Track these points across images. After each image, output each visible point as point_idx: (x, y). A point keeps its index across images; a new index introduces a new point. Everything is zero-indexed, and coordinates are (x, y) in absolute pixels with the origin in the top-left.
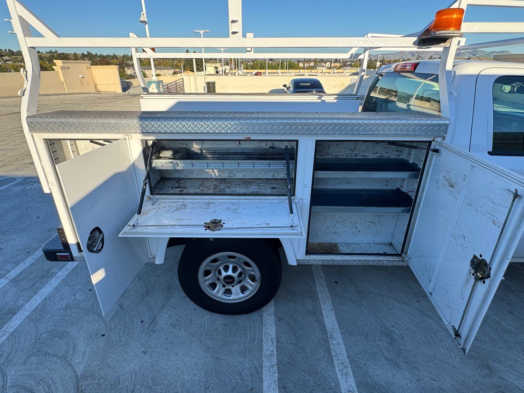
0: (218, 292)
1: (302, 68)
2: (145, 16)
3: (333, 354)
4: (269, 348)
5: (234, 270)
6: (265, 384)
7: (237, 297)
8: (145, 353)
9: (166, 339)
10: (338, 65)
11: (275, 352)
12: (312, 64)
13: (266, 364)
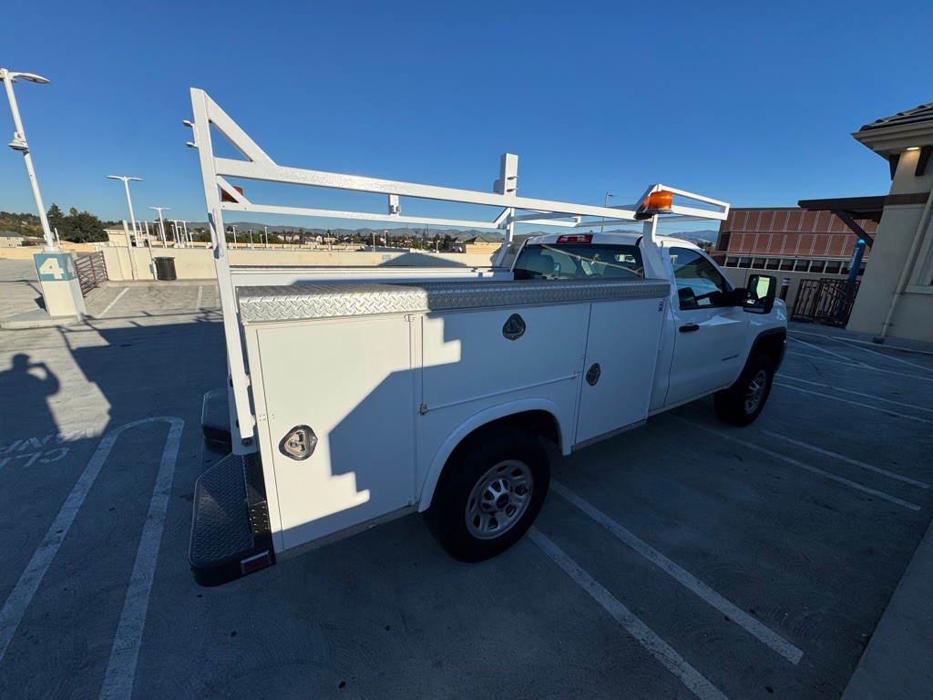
0: (483, 528)
2: (23, 138)
3: (626, 542)
4: (572, 568)
5: (497, 487)
6: (606, 606)
7: (506, 523)
8: (438, 664)
9: (449, 628)
10: (334, 240)
11: (580, 569)
12: (297, 237)
13: (586, 586)
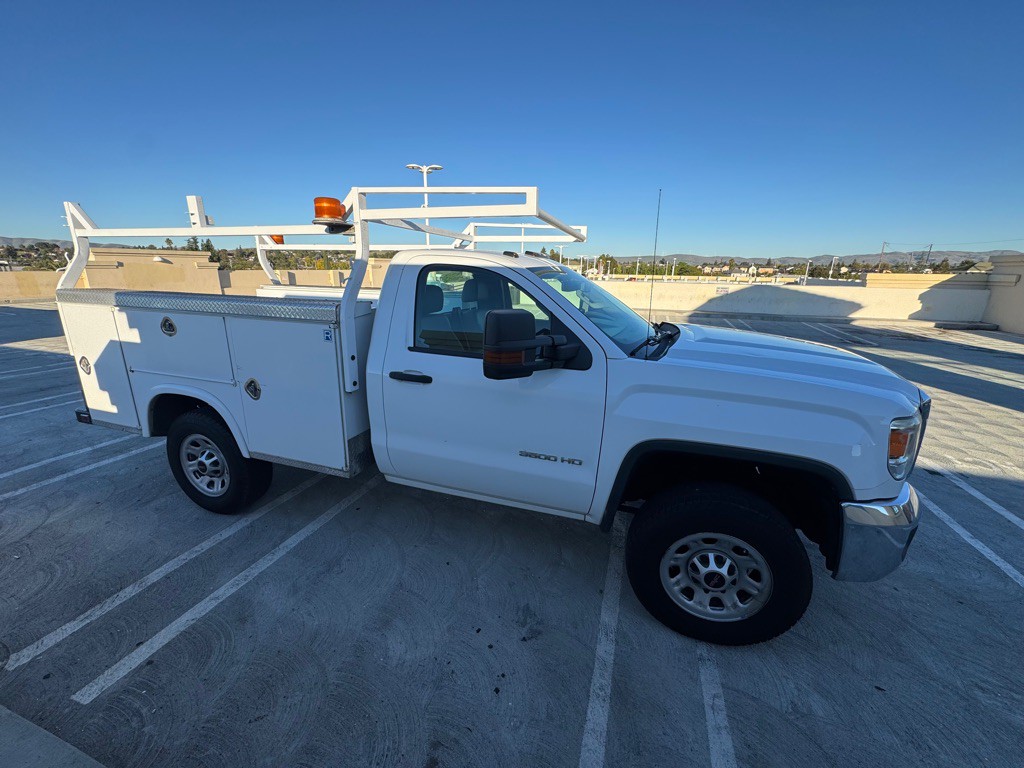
1: (708, 274)
